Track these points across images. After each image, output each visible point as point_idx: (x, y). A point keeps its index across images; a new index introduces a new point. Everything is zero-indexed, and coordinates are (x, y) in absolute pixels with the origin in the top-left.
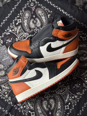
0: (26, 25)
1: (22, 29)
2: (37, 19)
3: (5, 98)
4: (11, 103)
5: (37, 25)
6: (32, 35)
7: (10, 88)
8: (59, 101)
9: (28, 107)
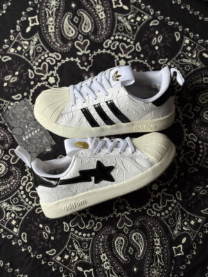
0: (53, 30)
1: (42, 45)
2: (81, 12)
3: (12, 236)
4: (30, 249)
5: (83, 28)
6: (72, 59)
7: (23, 208)
8: (156, 235)
9: (74, 257)
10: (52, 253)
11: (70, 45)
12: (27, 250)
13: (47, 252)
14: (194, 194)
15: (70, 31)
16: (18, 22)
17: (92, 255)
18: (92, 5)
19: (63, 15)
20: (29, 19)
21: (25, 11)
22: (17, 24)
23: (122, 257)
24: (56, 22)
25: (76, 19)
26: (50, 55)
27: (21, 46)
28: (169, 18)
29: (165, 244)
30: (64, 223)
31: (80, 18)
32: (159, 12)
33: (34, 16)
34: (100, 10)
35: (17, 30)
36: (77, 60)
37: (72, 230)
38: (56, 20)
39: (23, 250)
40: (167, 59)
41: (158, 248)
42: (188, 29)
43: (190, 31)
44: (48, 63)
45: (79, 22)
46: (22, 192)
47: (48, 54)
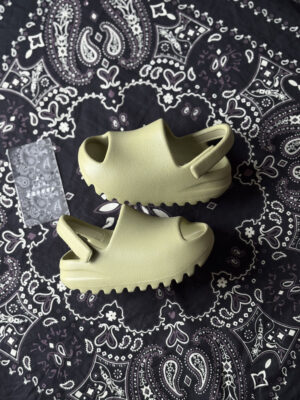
0: (65, 54)
1: (49, 75)
2: (105, 26)
3: (8, 361)
4: (35, 380)
5: (108, 50)
6: (94, 95)
7: (24, 319)
8: (226, 356)
9: (102, 392)
10: (68, 386)
11: (90, 74)
12: (32, 383)
13: (61, 385)
14: (281, 293)
15: (90, 55)
16: (14, 43)
17: (129, 388)
18: (121, 15)
19: (80, 31)
20: (30, 38)
21: (24, 27)
22: (12, 46)
23: (175, 390)
24: (69, 41)
25: (98, 37)
26: (62, 90)
27: (19, 78)
28: (236, 30)
29: (239, 371)
30: (86, 340)
31: (104, 34)
32: (221, 22)
33: (37, 34)
34: (134, 23)
35: (13, 55)
36: (101, 96)
37: (99, 350)
38: (68, 38)
39: (26, 382)
40: (234, 91)
41: (228, 375)
42: (265, 45)
43: (268, 48)
44: (59, 102)
45: (103, 40)
46: (23, 296)
47: (58, 89)
